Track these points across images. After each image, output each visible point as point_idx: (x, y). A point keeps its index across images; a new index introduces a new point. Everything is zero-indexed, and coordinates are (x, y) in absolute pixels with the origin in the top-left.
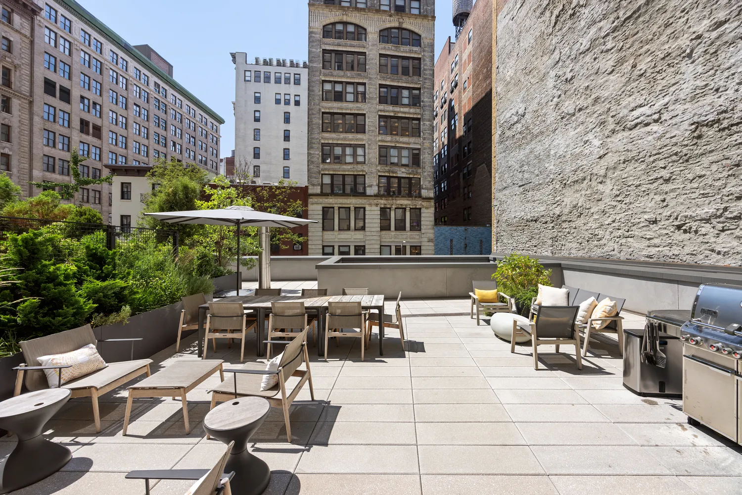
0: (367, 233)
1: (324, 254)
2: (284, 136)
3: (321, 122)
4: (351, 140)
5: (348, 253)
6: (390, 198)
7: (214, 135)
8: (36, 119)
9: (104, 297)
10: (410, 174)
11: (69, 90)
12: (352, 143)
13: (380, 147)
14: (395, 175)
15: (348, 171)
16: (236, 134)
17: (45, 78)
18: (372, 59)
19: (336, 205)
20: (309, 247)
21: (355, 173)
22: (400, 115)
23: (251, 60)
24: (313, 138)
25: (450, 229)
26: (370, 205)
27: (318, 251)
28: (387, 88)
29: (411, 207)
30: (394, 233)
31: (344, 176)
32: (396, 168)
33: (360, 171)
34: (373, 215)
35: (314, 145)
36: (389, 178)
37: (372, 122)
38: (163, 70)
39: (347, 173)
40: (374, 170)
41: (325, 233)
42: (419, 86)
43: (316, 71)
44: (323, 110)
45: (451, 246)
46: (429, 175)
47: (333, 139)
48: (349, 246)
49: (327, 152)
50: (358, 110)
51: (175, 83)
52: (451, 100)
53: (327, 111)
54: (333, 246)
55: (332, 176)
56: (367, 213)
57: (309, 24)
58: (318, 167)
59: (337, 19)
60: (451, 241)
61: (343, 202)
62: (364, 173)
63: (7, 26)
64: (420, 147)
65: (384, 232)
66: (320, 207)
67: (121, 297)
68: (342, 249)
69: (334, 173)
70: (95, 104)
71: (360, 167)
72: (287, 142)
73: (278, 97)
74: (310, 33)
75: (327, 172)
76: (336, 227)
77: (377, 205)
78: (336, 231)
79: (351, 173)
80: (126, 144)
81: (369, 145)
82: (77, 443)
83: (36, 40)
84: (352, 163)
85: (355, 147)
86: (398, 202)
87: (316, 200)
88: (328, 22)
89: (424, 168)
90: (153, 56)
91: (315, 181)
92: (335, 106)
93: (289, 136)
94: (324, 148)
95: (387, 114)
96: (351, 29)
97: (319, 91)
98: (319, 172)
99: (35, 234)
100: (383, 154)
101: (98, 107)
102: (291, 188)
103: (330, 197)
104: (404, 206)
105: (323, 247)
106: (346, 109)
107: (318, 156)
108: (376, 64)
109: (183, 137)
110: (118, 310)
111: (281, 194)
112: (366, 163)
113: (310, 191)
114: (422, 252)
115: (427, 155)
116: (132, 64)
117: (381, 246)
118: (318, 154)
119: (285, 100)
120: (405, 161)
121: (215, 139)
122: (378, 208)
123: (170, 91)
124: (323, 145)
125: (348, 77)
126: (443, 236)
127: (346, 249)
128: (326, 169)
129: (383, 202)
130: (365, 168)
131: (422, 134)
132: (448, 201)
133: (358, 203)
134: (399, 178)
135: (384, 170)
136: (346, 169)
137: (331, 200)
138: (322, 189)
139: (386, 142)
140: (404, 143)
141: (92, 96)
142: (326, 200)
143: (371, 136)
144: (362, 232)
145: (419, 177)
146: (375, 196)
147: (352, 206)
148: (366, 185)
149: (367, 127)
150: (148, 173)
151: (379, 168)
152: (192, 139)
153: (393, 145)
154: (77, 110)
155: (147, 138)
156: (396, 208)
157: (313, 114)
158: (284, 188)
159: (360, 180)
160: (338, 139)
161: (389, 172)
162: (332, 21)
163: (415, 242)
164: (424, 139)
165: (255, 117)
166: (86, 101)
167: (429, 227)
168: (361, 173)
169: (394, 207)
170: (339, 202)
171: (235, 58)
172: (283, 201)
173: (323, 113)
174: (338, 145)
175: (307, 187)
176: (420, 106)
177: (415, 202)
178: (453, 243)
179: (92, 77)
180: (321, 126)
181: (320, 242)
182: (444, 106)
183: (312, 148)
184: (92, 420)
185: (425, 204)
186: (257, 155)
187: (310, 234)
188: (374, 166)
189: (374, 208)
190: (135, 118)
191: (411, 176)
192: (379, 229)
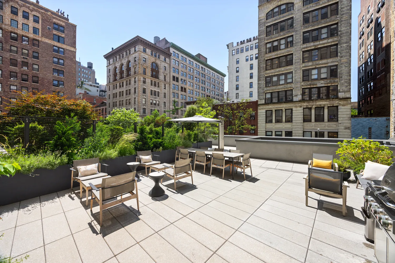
0: (294, 124)
1: (266, 135)
2: (250, 76)
3: (265, 65)
4: (283, 71)
5: (281, 135)
6: (311, 102)
7: (222, 82)
8: (171, 89)
9: (156, 143)
10: (328, 84)
11: (178, 78)
12: (284, 72)
13: (304, 71)
14: (315, 86)
15: (281, 89)
16: (229, 81)
17: (173, 76)
18: (298, 19)
19: (274, 109)
20: (258, 131)
21: (286, 89)
22: (319, 47)
23: (235, 44)
24: (261, 75)
25: (368, 120)
26: (296, 107)
27: (263, 134)
28: (309, 32)
29: (329, 106)
30: (314, 124)
31: (278, 92)
32: (315, 82)
33: (289, 88)
34: (298, 113)
35: (261, 79)
36: (310, 89)
37: (298, 56)
38: (204, 61)
39: (280, 90)
40: (299, 85)
41: (267, 124)
42: (337, 22)
43: (262, 40)
44: (266, 59)
45: (369, 132)
46: (346, 82)
47: (272, 73)
48: (282, 131)
49: (268, 81)
50: (287, 52)
51: (208, 65)
52: (377, 19)
53: (269, 58)
54: (272, 132)
55: (271, 93)
56: (293, 112)
57: (259, 16)
58: (263, 90)
59: (274, 6)
60: (370, 129)
61: (278, 107)
62: (292, 89)
63: (165, 62)
64: (337, 63)
65: (306, 123)
66: (264, 111)
67: (161, 144)
68: (277, 133)
69: (273, 91)
70: (184, 80)
71: (289, 85)
72: (252, 79)
73: (247, 58)
74: (259, 21)
75: (268, 92)
76: (274, 121)
77: (301, 107)
78: (274, 123)
79: (283, 90)
80: (193, 93)
81: (296, 71)
82: (142, 177)
83: (171, 64)
84: (284, 84)
85: (286, 74)
86: (318, 103)
87: (262, 107)
88: (269, 10)
89: (341, 78)
90: (201, 57)
91: (261, 97)
92: (273, 55)
93: (253, 76)
94: (267, 79)
95: (309, 49)
96: (283, 7)
97: (264, 49)
98: (264, 92)
99: (143, 127)
100: (305, 74)
101: (185, 81)
102: (247, 102)
103: (270, 105)
104: (323, 106)
105: (266, 132)
106: (280, 54)
107: (263, 84)
108: (301, 20)
109: (211, 86)
110: (159, 148)
111: (242, 106)
112: (293, 82)
113: (259, 103)
114: (339, 136)
115: (344, 68)
116: (195, 62)
117: (304, 132)
118: (263, 83)
119: (250, 58)
120: (323, 76)
121: (222, 84)
122: (302, 108)
123: (206, 68)
124: (266, 77)
125: (281, 36)
126: (361, 125)
127: (280, 133)
128: (268, 90)
129: (305, 104)
130: (293, 85)
131: (339, 54)
132: (374, 97)
133: (288, 106)
134: (319, 88)
135: (306, 85)
136: (280, 88)
137: (271, 107)
138: (265, 101)
139: (308, 66)
140: (322, 64)
141: (184, 78)
142: (268, 107)
143: (297, 65)
144: (290, 123)
145: (337, 84)
146: (300, 101)
147: (283, 108)
148: (293, 96)
149: (294, 61)
150: (195, 103)
151: (302, 84)
152: (214, 86)
153: (314, 67)
154: (180, 84)
155: (199, 89)
156: (315, 108)
157: (260, 63)
158: (244, 103)
159: (288, 93)
160: (275, 73)
161: (310, 85)
162: (272, 8)
163: (333, 129)
164: (342, 57)
165: (236, 70)
166: (182, 80)
167: (346, 118)
168: (290, 89)
169: (314, 107)
170: (275, 107)
171: (228, 46)
172: (243, 109)
173: (266, 60)
174: (275, 76)
175: (257, 101)
176: (337, 35)
177: (332, 102)
178: (372, 130)
179: (184, 71)
180: (265, 68)
181: (264, 129)
182: (371, 25)
183: (260, 80)
184: (146, 174)
185: (342, 102)
186: (237, 89)
187: (259, 125)
188: (299, 83)
189: (299, 108)
190: (195, 83)
191: (329, 85)
192: (302, 121)
